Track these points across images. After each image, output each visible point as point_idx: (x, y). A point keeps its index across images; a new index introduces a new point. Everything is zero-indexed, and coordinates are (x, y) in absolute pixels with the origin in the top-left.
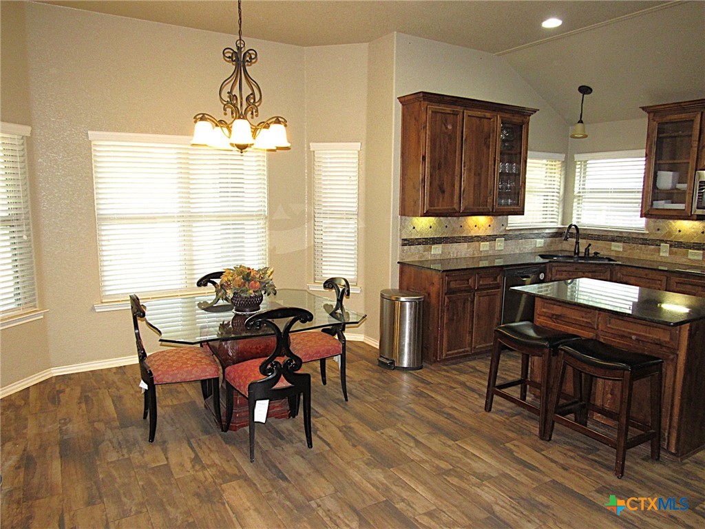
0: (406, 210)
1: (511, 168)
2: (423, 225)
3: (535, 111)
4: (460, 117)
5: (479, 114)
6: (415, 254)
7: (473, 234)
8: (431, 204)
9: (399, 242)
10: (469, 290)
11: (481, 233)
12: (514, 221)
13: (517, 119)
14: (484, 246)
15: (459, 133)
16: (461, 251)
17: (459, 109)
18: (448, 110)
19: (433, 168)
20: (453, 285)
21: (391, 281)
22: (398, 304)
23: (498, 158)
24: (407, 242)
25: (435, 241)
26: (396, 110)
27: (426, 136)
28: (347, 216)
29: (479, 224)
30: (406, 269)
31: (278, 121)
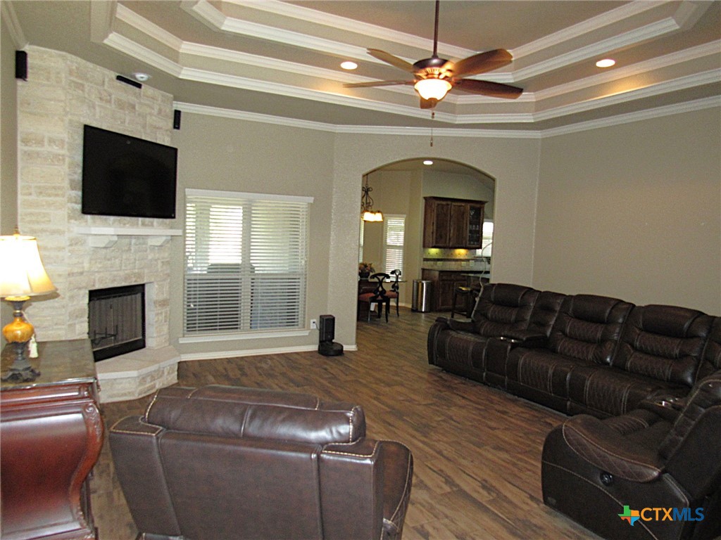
0: (425, 246)
1: (476, 228)
2: (434, 252)
3: (486, 202)
4: (449, 206)
5: (459, 204)
6: (428, 265)
7: (457, 258)
8: (437, 242)
9: (422, 260)
10: (452, 280)
11: (462, 258)
12: (479, 252)
13: (478, 206)
14: (464, 263)
15: (449, 214)
16: (452, 266)
17: (449, 203)
18: (444, 203)
19: (437, 227)
20: (444, 277)
21: (417, 275)
22: (420, 284)
23: (468, 223)
24: (426, 260)
25: (438, 260)
26: (422, 204)
27: (434, 214)
28: (399, 246)
29: (461, 253)
30: (425, 271)
31: (379, 212)
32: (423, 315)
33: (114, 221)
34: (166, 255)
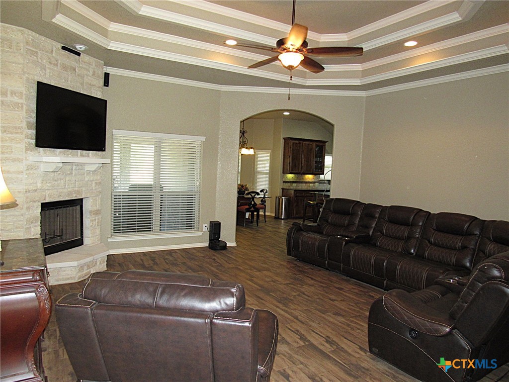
0: (285, 172)
1: (320, 160)
2: (290, 176)
3: (327, 142)
4: (301, 144)
5: (308, 143)
6: (286, 186)
7: (307, 181)
8: (292, 170)
9: (282, 182)
10: (303, 196)
11: (310, 181)
12: (322, 177)
13: (321, 144)
14: (311, 185)
15: (301, 149)
16: (303, 187)
17: (301, 142)
18: (298, 142)
19: (293, 159)
20: (298, 194)
21: (279, 193)
22: (281, 199)
23: (314, 156)
24: (285, 182)
25: (293, 182)
26: (282, 142)
27: (290, 151)
28: (266, 173)
29: (309, 177)
30: (284, 190)
31: (252, 148)
32: (283, 221)
33: (60, 152)
34: (99, 177)
